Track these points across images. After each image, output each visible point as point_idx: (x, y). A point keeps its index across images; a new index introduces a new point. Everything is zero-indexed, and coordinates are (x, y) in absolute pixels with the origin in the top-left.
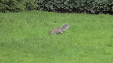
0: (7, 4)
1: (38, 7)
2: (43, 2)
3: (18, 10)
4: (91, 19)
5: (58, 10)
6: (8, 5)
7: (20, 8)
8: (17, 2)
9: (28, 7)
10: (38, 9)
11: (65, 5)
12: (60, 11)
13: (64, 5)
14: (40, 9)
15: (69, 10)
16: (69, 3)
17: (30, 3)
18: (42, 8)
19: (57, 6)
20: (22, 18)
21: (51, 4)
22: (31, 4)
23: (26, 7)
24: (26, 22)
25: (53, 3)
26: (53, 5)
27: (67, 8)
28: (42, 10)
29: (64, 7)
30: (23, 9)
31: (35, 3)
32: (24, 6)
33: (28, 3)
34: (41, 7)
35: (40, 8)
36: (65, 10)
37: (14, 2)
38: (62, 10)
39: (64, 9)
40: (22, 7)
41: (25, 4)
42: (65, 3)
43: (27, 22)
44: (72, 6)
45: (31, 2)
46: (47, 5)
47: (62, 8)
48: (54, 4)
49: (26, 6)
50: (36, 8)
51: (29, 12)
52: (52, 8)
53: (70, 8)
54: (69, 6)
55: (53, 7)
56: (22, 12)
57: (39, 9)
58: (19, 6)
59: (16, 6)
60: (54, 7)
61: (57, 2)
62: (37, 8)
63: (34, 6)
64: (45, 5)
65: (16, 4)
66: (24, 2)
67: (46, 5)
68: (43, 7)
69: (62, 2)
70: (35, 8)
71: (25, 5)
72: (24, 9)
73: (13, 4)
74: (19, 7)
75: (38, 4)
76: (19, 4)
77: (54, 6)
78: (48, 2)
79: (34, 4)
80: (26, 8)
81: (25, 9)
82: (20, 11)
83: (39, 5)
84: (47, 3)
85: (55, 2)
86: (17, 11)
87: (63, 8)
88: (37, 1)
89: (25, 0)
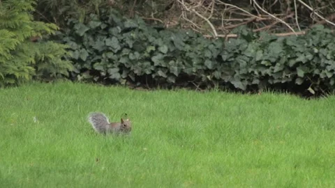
1: (74, 73)
2: (88, 55)
3: (12, 82)
4: (236, 108)
5: (133, 79)
7: (17, 75)
8: (10, 55)
9: (40, 70)
10: (72, 77)
11: (155, 65)
12: (138, 84)
13: (152, 63)
14: (79, 76)
15: (166, 79)
16: (167, 59)
17: (47, 59)
18: (85, 75)
19: (130, 68)
20: (23, 104)
21: (111, 61)
22: (50, 61)
23: (34, 69)
24: (35, 118)
25: (119, 59)
26: (118, 64)
27: (160, 73)
28: (84, 80)
29: (153, 72)
30: (27, 76)
31: (63, 58)
32: (30, 68)
33: (41, 60)
34: (83, 70)
35: (78, 74)
36: (156, 79)
37: (1, 55)
38: (145, 81)
39: (153, 76)
40: (23, 71)
41: (34, 62)
42: (154, 59)
43: (38, 118)
44: (176, 68)
45: (51, 56)
46: (101, 63)
47: (145, 74)
48: (123, 61)
49: (36, 68)
50: (67, 74)
51: (46, 86)
52: (114, 73)
53: (169, 74)
54: (166, 68)
55: (118, 70)
56: (24, 86)
57: (76, 77)
58: (15, 68)
59: (6, 68)
60: (121, 72)
61: (131, 57)
62: (70, 72)
63: (61, 69)
64: (93, 63)
65: (4, 62)
66: (29, 55)
67: (98, 63)
68: (88, 72)
69: (146, 55)
70: (63, 75)
71: (31, 64)
72: (31, 78)
74: (14, 70)
75: (74, 61)
76: (16, 61)
77: (122, 68)
78: (103, 55)
79: (60, 61)
80: (35, 74)
81: (34, 77)
82: (16, 84)
83: (75, 63)
84: (98, 57)
85: (125, 55)
86: (8, 82)
87: (148, 73)
88: (70, 54)
89: (34, 51)
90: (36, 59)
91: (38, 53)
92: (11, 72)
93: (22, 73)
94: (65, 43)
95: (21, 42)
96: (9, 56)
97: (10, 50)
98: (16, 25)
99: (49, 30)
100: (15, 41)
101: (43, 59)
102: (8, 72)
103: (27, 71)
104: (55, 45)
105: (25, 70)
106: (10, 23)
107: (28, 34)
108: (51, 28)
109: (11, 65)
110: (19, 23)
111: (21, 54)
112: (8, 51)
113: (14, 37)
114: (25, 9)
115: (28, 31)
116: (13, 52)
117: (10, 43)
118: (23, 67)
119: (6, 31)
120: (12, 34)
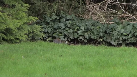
0: (3, 33)
1: (45, 37)
2: (51, 30)
3: (18, 41)
5: (70, 40)
6: (5, 34)
7: (20, 38)
9: (31, 36)
11: (79, 35)
12: (72, 42)
13: (78, 34)
14: (47, 39)
15: (83, 40)
16: (84, 32)
17: (33, 32)
18: (50, 39)
19: (68, 36)
20: (19, 50)
21: (60, 33)
24: (23, 56)
25: (64, 32)
26: (64, 34)
27: (81, 38)
28: (49, 41)
29: (78, 38)
30: (24, 39)
32: (26, 35)
33: (30, 32)
34: (49, 37)
35: (47, 38)
36: (80, 41)
37: (13, 30)
38: (75, 41)
39: (78, 39)
40: (23, 37)
42: (78, 32)
44: (87, 36)
45: (35, 30)
46: (57, 34)
47: (75, 38)
48: (66, 33)
49: (28, 35)
50: (42, 38)
51: (32, 43)
53: (85, 38)
54: (83, 36)
55: (63, 37)
56: (23, 43)
57: (46, 39)
58: (20, 35)
59: (15, 35)
60: (65, 38)
61: (69, 31)
62: (43, 38)
63: (39, 36)
64: (53, 34)
65: (15, 33)
66: (26, 30)
67: (55, 34)
68: (51, 37)
69: (75, 30)
72: (26, 39)
73: (12, 33)
74: (19, 36)
75: (45, 33)
76: (20, 33)
77: (65, 36)
78: (58, 30)
79: (39, 33)
80: (28, 38)
83: (46, 34)
84: (56, 31)
85: (67, 30)
86: (16, 41)
87: (76, 38)
88: (43, 30)
89: (27, 28)
90: (28, 32)
91: (29, 29)
92: (18, 37)
93: (22, 38)
94: (41, 25)
95: (22, 24)
96: (17, 31)
97: (17, 28)
98: (20, 17)
99: (34, 20)
100: (19, 24)
101: (31, 32)
102: (16, 37)
103: (24, 37)
104: (37, 26)
105: (24, 36)
106: (18, 17)
107: (25, 21)
108: (35, 19)
109: (18, 34)
110: (21, 16)
111: (22, 30)
112: (16, 28)
113: (19, 23)
114: (24, 11)
115: (25, 20)
116: (18, 29)
117: (17, 25)
118: (23, 35)
119: (16, 20)
120: (19, 21)
